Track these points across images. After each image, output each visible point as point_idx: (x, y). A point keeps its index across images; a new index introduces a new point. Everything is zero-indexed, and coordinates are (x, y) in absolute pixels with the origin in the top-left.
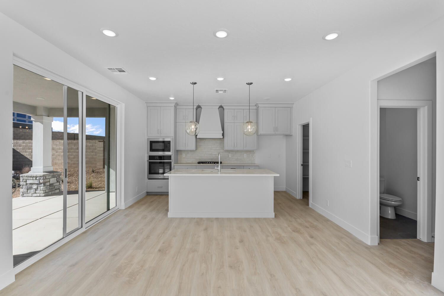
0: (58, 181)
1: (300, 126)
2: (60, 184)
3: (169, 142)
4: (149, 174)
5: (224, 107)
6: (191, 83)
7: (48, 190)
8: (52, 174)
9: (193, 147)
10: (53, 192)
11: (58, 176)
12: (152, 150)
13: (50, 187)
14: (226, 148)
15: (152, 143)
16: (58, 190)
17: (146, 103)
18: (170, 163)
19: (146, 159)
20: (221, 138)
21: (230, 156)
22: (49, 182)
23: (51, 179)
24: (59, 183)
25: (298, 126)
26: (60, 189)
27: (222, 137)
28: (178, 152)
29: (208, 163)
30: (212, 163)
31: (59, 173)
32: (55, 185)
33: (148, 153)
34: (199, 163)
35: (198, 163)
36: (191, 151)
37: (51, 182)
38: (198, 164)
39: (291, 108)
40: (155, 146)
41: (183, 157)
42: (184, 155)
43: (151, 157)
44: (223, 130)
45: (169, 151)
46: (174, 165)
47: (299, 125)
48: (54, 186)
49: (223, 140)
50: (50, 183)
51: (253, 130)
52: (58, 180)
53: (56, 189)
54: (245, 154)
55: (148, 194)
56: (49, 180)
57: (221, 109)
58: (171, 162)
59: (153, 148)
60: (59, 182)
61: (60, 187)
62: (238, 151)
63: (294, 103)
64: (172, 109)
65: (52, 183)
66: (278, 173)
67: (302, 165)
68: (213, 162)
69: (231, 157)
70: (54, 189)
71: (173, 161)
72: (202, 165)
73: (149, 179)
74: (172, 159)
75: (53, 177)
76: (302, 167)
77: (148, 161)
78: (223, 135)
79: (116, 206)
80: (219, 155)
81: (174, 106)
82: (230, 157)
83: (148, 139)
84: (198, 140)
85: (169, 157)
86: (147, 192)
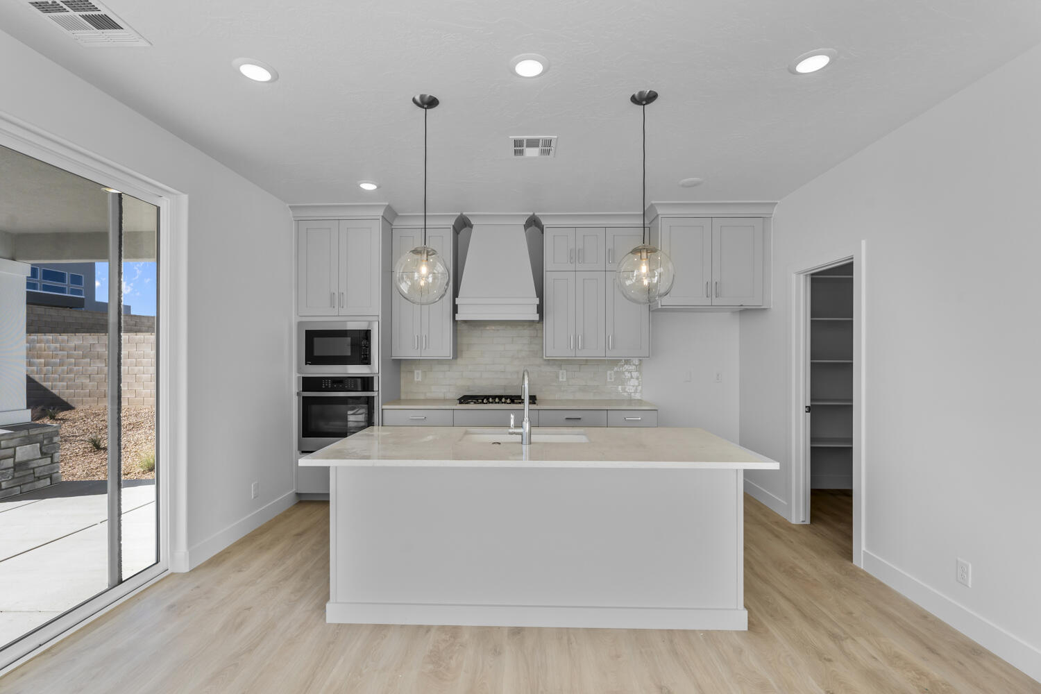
0: (45, 454)
1: (802, 277)
2: (52, 462)
3: (367, 334)
4: (303, 437)
5: (544, 222)
6: (414, 100)
7: (11, 482)
8: (24, 433)
9: (446, 351)
10: (26, 488)
11: (44, 439)
12: (312, 358)
13: (15, 470)
14: (551, 352)
15: (312, 337)
16: (48, 480)
17: (290, 207)
18: (369, 402)
19: (295, 387)
20: (533, 321)
21: (563, 377)
22: (14, 456)
23: (17, 448)
24: (50, 459)
25: (794, 276)
26: (54, 475)
27: (536, 317)
28: (398, 365)
29: (491, 400)
30: (503, 400)
31: (50, 430)
32: (34, 464)
33: (299, 370)
34: (465, 400)
35: (460, 399)
36: (440, 362)
37: (19, 458)
38: (461, 403)
39: (765, 219)
40: (321, 348)
41: (416, 379)
42: (418, 376)
43: (309, 384)
44: (540, 293)
45: (366, 360)
46: (384, 407)
47: (799, 273)
48: (33, 469)
49: (538, 326)
50: (17, 460)
51: (659, 281)
52: (44, 450)
53: (39, 479)
54: (609, 372)
55: (303, 499)
56: (13, 449)
57: (533, 229)
58: (373, 397)
59: (317, 353)
60: (52, 457)
61: (53, 469)
62: (587, 360)
63: (777, 203)
64: (377, 229)
65: (25, 458)
66: (773, 457)
67: (809, 409)
68: (507, 397)
69: (565, 379)
70: (31, 478)
71: (378, 393)
72: (472, 406)
73: (303, 452)
74: (376, 388)
75: (29, 440)
76: (809, 414)
77: (298, 394)
78: (540, 309)
79: (157, 562)
80: (526, 374)
81: (383, 217)
82: (561, 380)
83: (300, 324)
84: (461, 328)
85: (367, 383)
86: (298, 495)
